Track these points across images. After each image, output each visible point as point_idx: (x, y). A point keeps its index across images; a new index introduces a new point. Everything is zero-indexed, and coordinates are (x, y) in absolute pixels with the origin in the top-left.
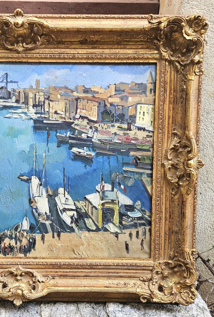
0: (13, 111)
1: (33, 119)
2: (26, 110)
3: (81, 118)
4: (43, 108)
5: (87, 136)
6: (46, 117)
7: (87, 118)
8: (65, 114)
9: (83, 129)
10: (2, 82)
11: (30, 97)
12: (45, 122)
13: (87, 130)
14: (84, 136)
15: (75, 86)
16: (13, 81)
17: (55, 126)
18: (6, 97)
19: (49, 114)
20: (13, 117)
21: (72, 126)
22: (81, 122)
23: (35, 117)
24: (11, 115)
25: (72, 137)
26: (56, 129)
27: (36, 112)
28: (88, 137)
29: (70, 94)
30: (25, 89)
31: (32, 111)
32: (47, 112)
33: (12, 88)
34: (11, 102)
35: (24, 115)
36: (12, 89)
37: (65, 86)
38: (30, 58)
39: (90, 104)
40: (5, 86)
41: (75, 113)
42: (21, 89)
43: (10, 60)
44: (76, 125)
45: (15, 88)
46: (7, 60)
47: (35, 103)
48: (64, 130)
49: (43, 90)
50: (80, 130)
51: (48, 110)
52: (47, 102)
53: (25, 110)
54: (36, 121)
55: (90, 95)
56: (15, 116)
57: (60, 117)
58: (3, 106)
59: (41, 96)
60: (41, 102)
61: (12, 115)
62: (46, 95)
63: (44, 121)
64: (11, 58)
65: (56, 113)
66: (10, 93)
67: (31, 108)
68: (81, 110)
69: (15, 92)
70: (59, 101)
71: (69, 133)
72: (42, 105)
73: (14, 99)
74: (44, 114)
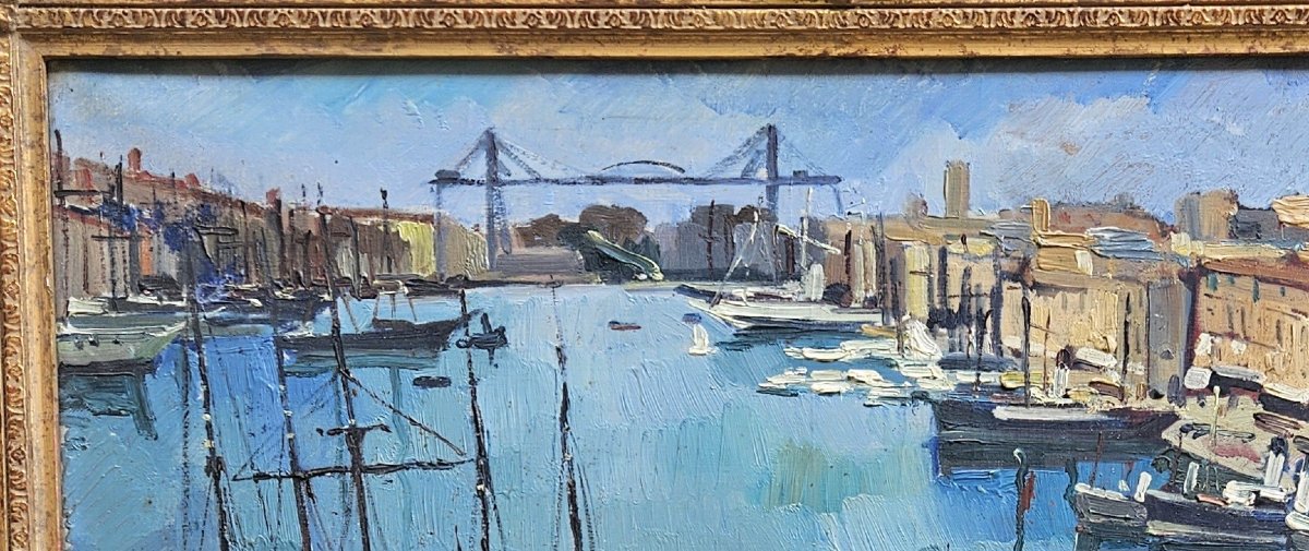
0: (809, 353)
1: (933, 396)
2: (886, 348)
3: (1217, 389)
4: (989, 330)
5: (1254, 496)
6: (1009, 385)
7: (1252, 388)
8: (1121, 366)
9: (1233, 453)
10: (745, 179)
11: (910, 268)
12: (1001, 413)
13: (1256, 460)
14: (1236, 495)
15: (1184, 195)
16: (811, 174)
17: (1065, 438)
18: (769, 268)
19: (1026, 366)
20: (811, 391)
21: (1164, 435)
22: (1220, 412)
23: (943, 384)
24: (803, 379)
25: (1164, 502)
26: (1069, 455)
27: (950, 355)
28: (1260, 502)
29: (1151, 244)
30: (880, 218)
31: (926, 346)
32: (1016, 353)
33: (803, 213)
34: (801, 301)
35: (880, 377)
36: (805, 222)
37: (1121, 196)
38: (912, 34)
39: (1272, 304)
40: (764, 205)
41: (1179, 356)
42: (856, 220)
43: (793, 49)
44: (1191, 433)
45: (820, 217)
46: (774, 50)
47: (944, 302)
48: (1116, 460)
49: (990, 224)
50: (1213, 458)
51: (1017, 344)
52: (1012, 296)
53: (881, 345)
54: (947, 411)
55: (1269, 252)
56: (824, 382)
57: (1092, 384)
58: (750, 324)
59: (976, 258)
60: (978, 295)
61: (808, 375)
62: (1007, 256)
63: (998, 407)
64: (796, 35)
65: (1067, 358)
66: (790, 244)
67: (917, 332)
68: (1218, 340)
69: (823, 239)
70: (1084, 290)
71: (1146, 478)
72: (985, 313)
73: (815, 279)
74: (999, 366)
